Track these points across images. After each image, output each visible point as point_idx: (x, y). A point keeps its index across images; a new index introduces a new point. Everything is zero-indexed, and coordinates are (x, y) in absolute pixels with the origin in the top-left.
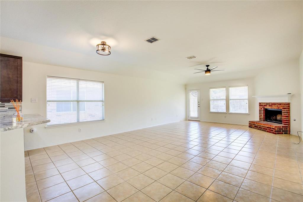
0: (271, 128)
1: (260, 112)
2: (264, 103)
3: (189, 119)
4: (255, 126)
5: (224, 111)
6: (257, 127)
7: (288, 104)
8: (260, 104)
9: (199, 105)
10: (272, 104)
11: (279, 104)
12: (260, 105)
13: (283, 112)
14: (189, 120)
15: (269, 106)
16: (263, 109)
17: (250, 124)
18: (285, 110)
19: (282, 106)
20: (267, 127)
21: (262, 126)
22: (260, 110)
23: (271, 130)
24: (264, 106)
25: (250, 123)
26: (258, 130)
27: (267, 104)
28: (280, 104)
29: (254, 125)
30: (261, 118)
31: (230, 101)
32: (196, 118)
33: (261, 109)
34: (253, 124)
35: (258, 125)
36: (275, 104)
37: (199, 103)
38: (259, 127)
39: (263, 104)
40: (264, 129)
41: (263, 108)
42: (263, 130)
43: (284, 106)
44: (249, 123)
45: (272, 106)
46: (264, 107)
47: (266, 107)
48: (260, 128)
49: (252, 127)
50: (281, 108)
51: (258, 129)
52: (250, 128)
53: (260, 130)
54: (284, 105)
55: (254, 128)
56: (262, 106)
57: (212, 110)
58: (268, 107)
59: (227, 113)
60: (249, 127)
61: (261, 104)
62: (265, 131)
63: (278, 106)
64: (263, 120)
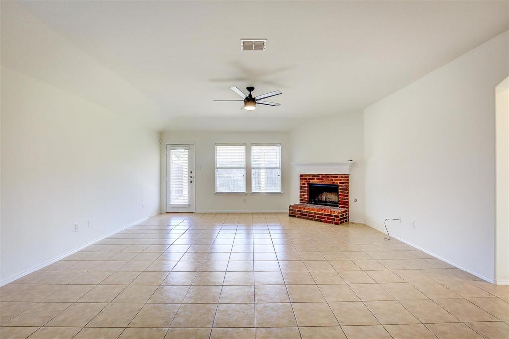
0: (331, 216)
1: (300, 189)
2: (309, 175)
3: (166, 211)
4: (301, 214)
5: (242, 189)
6: (306, 215)
7: (347, 176)
8: (300, 176)
9: (192, 179)
10: (322, 176)
11: (334, 177)
12: (301, 179)
13: (341, 189)
14: (167, 213)
15: (318, 179)
16: (306, 185)
17: (292, 210)
18: (343, 186)
19: (338, 180)
20: (325, 215)
21: (315, 213)
22: (301, 186)
23: (332, 219)
24: (309, 179)
25: (291, 208)
26: (308, 221)
27: (314, 176)
28: (336, 177)
29: (300, 211)
30: (302, 200)
31: (253, 171)
32: (184, 207)
33: (303, 184)
34: (298, 211)
35: (307, 212)
36: (328, 177)
37: (192, 175)
38: (309, 216)
40: (318, 217)
41: (306, 183)
42: (316, 220)
43: (341, 180)
44: (290, 210)
45: (322, 179)
46: (309, 181)
47: (311, 182)
48: (311, 216)
49: (295, 217)
50: (337, 182)
51: (308, 219)
52: (292, 218)
53: (312, 220)
54: (342, 177)
55: (298, 217)
56: (306, 179)
57: (219, 189)
58: (315, 181)
59: (248, 194)
60: (290, 216)
61: (303, 176)
62: (321, 221)
63: (332, 180)
64: (306, 203)
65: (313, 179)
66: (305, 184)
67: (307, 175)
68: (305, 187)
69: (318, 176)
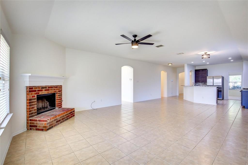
2: (39, 87)
6: (60, 120)
10: (49, 88)
11: (55, 87)
15: (45, 90)
16: (36, 97)
21: (65, 115)
24: (38, 91)
27: (43, 88)
28: (57, 87)
30: (32, 114)
36: (52, 87)
39: (36, 88)
41: (36, 95)
45: (49, 90)
46: (38, 93)
47: (41, 93)
49: (52, 127)
53: (64, 121)
56: (35, 91)
58: (43, 93)
61: (32, 88)
62: (68, 119)
63: (54, 89)
64: (36, 115)
65: (41, 90)
66: (34, 96)
67: (36, 87)
68: (35, 99)
69: (46, 88)
